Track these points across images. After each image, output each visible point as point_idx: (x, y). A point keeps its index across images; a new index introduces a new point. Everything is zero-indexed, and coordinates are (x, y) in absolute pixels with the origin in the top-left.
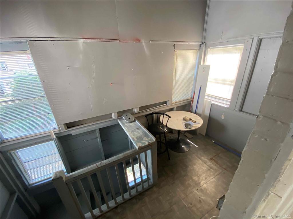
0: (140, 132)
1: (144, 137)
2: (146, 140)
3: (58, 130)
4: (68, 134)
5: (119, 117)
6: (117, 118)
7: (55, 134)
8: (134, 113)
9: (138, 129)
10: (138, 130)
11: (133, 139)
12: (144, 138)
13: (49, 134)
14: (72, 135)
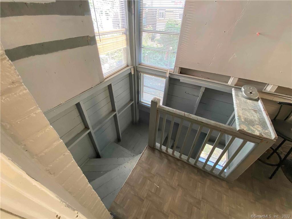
0: (255, 115)
1: (257, 124)
2: (259, 129)
3: (173, 71)
4: (178, 78)
5: (237, 86)
6: (233, 86)
7: (169, 73)
8: (263, 91)
9: (255, 111)
10: (254, 113)
11: (239, 117)
12: (258, 126)
13: (166, 72)
14: (181, 81)
